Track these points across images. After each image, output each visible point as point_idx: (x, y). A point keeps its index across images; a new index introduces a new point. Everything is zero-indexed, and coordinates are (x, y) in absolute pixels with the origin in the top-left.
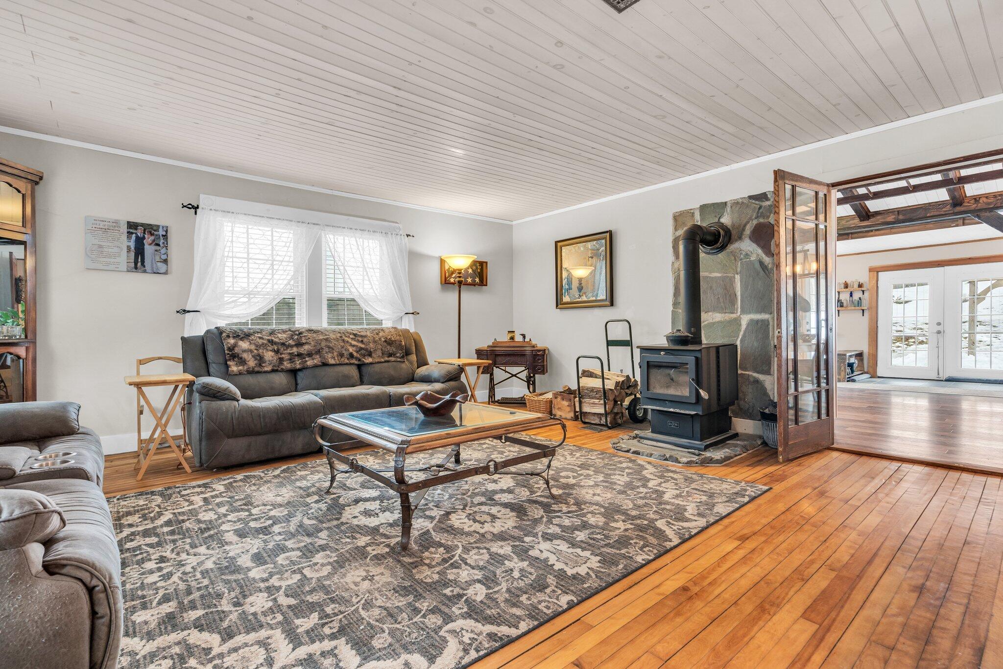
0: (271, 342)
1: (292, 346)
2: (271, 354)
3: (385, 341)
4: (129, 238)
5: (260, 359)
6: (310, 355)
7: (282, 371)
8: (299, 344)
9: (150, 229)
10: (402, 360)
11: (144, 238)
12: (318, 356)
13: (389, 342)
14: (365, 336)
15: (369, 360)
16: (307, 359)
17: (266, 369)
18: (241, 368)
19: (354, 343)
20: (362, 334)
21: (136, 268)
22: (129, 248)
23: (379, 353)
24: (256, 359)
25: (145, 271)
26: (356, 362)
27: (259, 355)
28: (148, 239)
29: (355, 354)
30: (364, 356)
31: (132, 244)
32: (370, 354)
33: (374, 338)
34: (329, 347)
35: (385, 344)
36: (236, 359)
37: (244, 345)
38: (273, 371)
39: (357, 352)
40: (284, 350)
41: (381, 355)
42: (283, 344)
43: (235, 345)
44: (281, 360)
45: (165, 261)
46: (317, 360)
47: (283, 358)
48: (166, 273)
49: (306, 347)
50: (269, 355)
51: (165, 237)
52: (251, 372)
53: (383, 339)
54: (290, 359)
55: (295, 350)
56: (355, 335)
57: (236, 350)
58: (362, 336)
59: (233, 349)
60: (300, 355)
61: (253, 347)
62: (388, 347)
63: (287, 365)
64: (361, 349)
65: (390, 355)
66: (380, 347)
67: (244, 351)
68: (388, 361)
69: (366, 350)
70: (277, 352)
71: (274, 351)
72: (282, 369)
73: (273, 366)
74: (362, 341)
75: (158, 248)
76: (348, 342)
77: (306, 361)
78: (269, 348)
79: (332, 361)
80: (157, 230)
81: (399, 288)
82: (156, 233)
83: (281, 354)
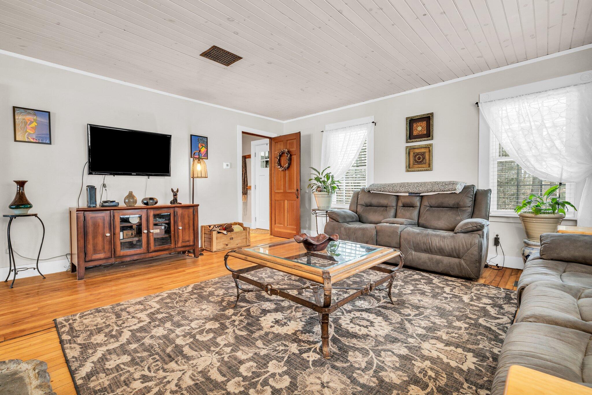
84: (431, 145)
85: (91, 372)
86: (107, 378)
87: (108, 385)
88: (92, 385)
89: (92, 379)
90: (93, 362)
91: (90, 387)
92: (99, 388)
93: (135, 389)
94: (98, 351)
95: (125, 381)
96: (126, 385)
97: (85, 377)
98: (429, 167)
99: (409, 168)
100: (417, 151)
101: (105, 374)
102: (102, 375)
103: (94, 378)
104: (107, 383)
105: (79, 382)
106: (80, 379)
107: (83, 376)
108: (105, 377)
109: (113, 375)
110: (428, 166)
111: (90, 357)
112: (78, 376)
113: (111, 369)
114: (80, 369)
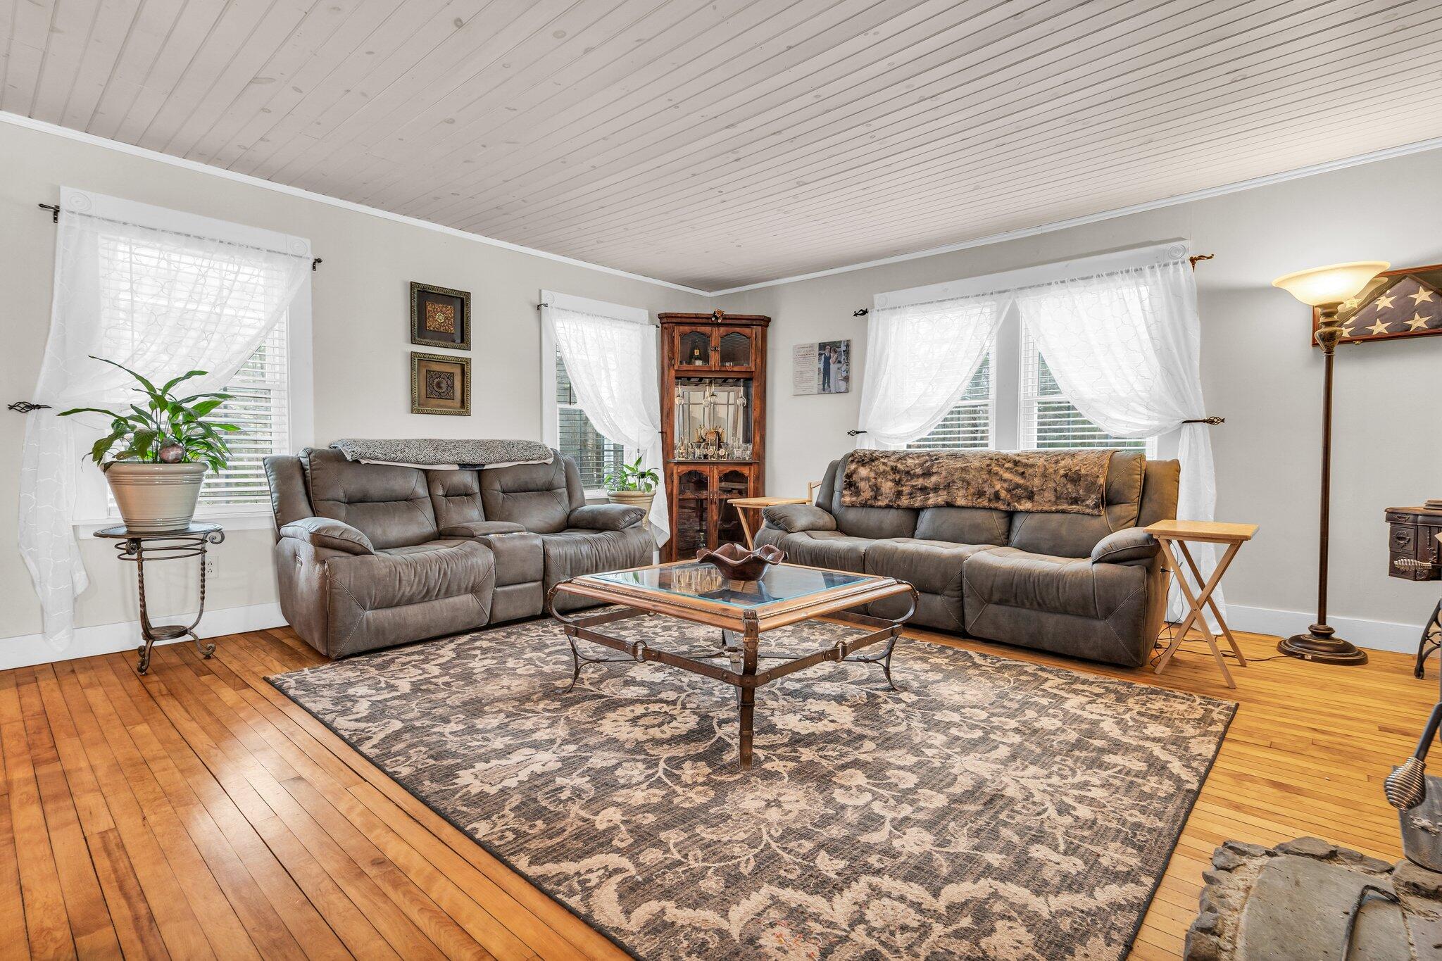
0: (894, 470)
1: (918, 476)
2: (890, 484)
3: (1066, 476)
4: (820, 359)
5: (876, 489)
6: (936, 489)
7: (899, 508)
8: (927, 474)
9: (834, 346)
10: (1096, 512)
11: (830, 357)
12: (945, 493)
13: (1074, 478)
14: (1032, 466)
15: (1027, 505)
16: (931, 495)
17: (880, 503)
18: (854, 499)
19: (1007, 475)
20: (1031, 461)
21: (824, 389)
22: (819, 369)
23: (1049, 495)
24: (873, 490)
25: (830, 393)
26: (1003, 507)
27: (875, 485)
28: (834, 357)
29: (1003, 494)
30: (1019, 499)
31: (822, 366)
32: (1030, 496)
33: (1046, 469)
34: (963, 480)
35: (1063, 480)
36: (852, 488)
37: (863, 472)
38: (888, 507)
39: (1009, 491)
40: (907, 480)
41: (1053, 499)
42: (908, 473)
43: (854, 472)
44: (899, 494)
45: (847, 379)
46: (941, 498)
47: (902, 491)
48: (847, 391)
49: (934, 479)
50: (887, 487)
51: (847, 352)
52: (864, 505)
53: (1062, 472)
54: (911, 494)
55: (920, 482)
56: (1016, 463)
57: (855, 478)
58: (1026, 465)
59: (851, 476)
60: (924, 489)
61: (872, 475)
62: (1069, 486)
63: (904, 501)
64: (1017, 486)
65: (1075, 501)
66: (1052, 485)
67: (862, 479)
68: (1063, 512)
69: (1025, 488)
70: (898, 483)
71: (894, 481)
72: (899, 505)
73: (890, 501)
74: (1023, 473)
75: (839, 365)
76: (997, 474)
77: (929, 498)
78: (889, 477)
79: (961, 502)
80: (839, 347)
81: (1169, 371)
82: (838, 350)
83: (902, 486)
84: (468, 361)
85: (1114, 881)
86: (1104, 852)
87: (1115, 842)
88: (1135, 862)
89: (1125, 869)
90: (1091, 895)
91: (1141, 861)
92: (1130, 850)
93: (1092, 811)
94: (1053, 910)
95: (1091, 828)
96: (1094, 822)
97: (1132, 882)
98: (464, 407)
99: (419, 405)
100: (436, 367)
101: (1101, 860)
102: (1105, 861)
103: (1120, 868)
104: (1112, 845)
105: (1149, 881)
106: (1143, 884)
107: (1133, 885)
108: (1104, 855)
109: (1090, 847)
110: (459, 405)
111: (1082, 912)
112: (1140, 892)
113: (1082, 857)
114: (1123, 902)
